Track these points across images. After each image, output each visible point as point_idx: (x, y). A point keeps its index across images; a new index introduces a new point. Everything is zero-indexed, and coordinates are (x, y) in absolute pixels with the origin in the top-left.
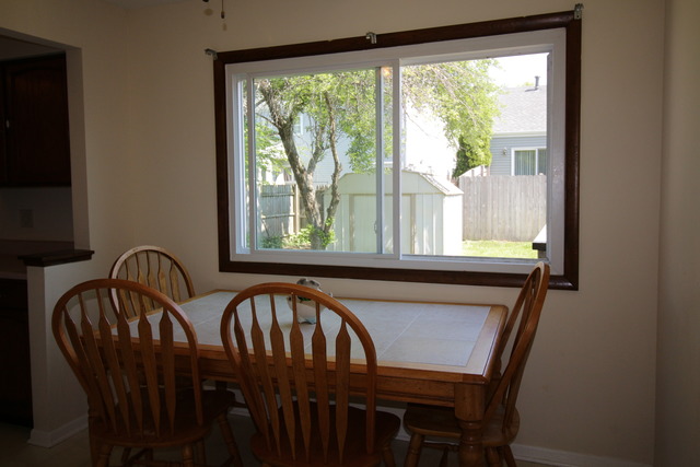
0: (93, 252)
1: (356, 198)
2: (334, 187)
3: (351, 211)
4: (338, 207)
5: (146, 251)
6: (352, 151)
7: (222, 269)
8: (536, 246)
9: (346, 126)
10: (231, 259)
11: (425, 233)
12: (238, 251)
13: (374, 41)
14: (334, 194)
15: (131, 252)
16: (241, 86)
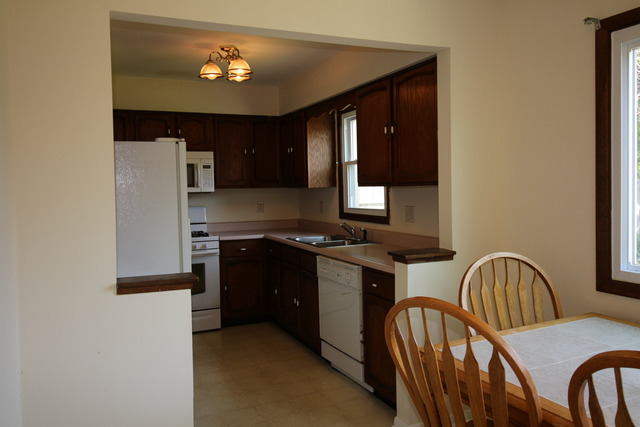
0: (455, 253)
5: (505, 258)
7: (600, 288)
10: (614, 277)
12: (623, 268)
15: (487, 258)
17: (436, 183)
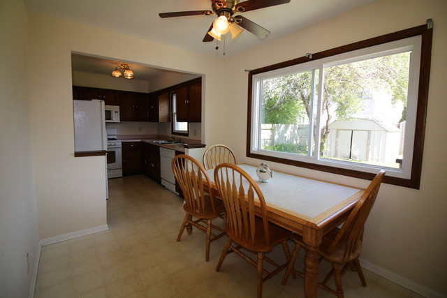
0: (206, 145)
1: (340, 131)
2: (327, 126)
3: (337, 136)
4: (329, 134)
5: (220, 146)
6: (338, 110)
7: (247, 156)
8: (398, 161)
9: (334, 100)
10: (251, 152)
11: (375, 149)
12: (253, 149)
13: (311, 57)
14: (327, 129)
16: (258, 83)
17: (200, 121)
